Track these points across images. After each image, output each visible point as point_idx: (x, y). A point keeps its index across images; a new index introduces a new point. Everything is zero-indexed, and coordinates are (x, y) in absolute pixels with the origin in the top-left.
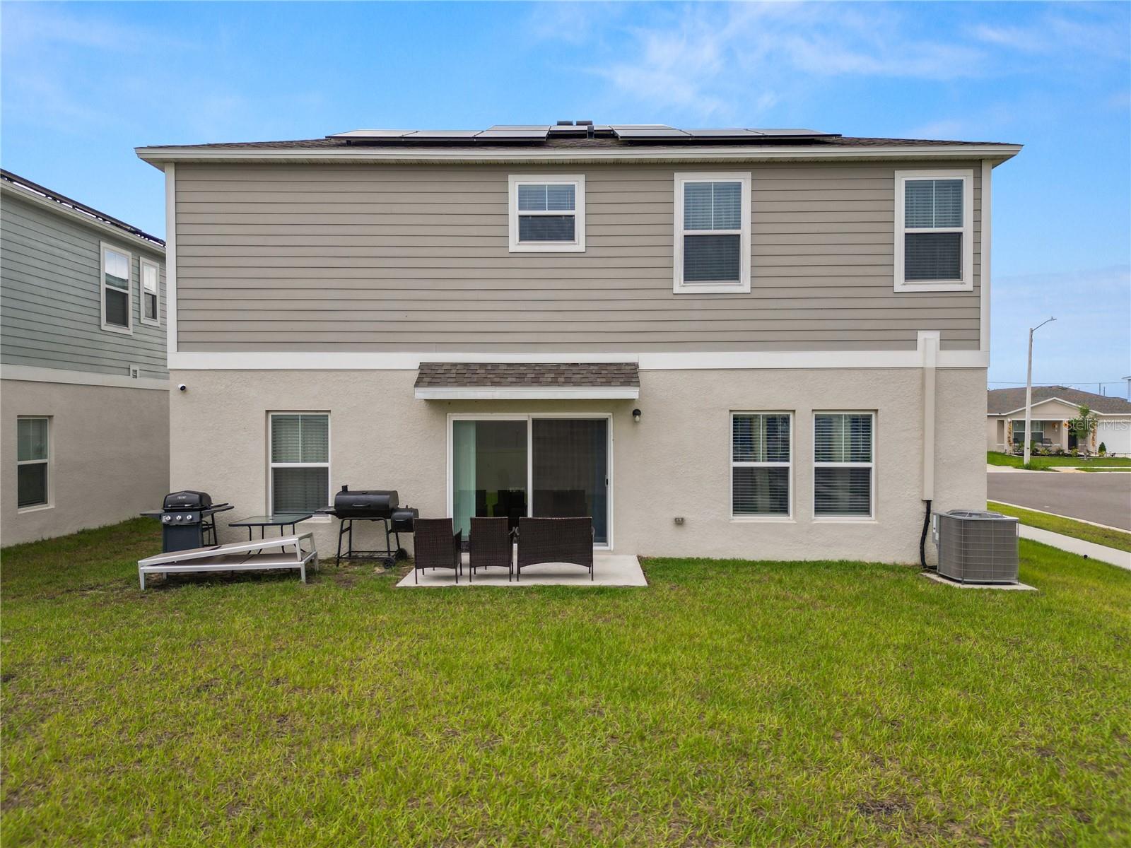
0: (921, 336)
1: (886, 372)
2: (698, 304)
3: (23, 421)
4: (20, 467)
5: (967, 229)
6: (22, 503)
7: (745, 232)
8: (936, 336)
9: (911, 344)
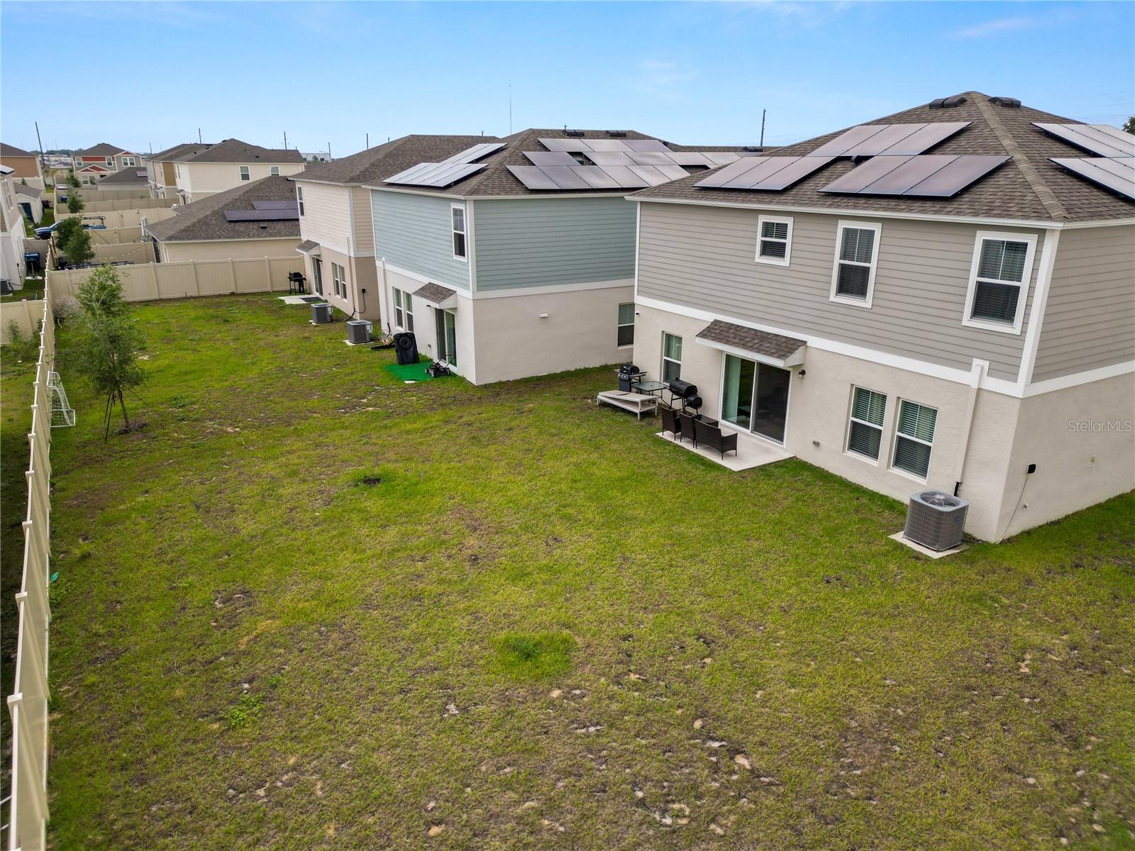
0: (976, 362)
1: (947, 383)
2: (843, 311)
3: (621, 306)
4: (619, 328)
5: (1024, 285)
6: (619, 345)
7: (873, 266)
8: (986, 364)
9: (967, 366)
